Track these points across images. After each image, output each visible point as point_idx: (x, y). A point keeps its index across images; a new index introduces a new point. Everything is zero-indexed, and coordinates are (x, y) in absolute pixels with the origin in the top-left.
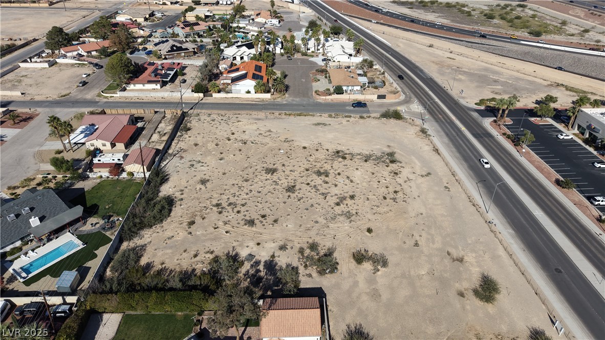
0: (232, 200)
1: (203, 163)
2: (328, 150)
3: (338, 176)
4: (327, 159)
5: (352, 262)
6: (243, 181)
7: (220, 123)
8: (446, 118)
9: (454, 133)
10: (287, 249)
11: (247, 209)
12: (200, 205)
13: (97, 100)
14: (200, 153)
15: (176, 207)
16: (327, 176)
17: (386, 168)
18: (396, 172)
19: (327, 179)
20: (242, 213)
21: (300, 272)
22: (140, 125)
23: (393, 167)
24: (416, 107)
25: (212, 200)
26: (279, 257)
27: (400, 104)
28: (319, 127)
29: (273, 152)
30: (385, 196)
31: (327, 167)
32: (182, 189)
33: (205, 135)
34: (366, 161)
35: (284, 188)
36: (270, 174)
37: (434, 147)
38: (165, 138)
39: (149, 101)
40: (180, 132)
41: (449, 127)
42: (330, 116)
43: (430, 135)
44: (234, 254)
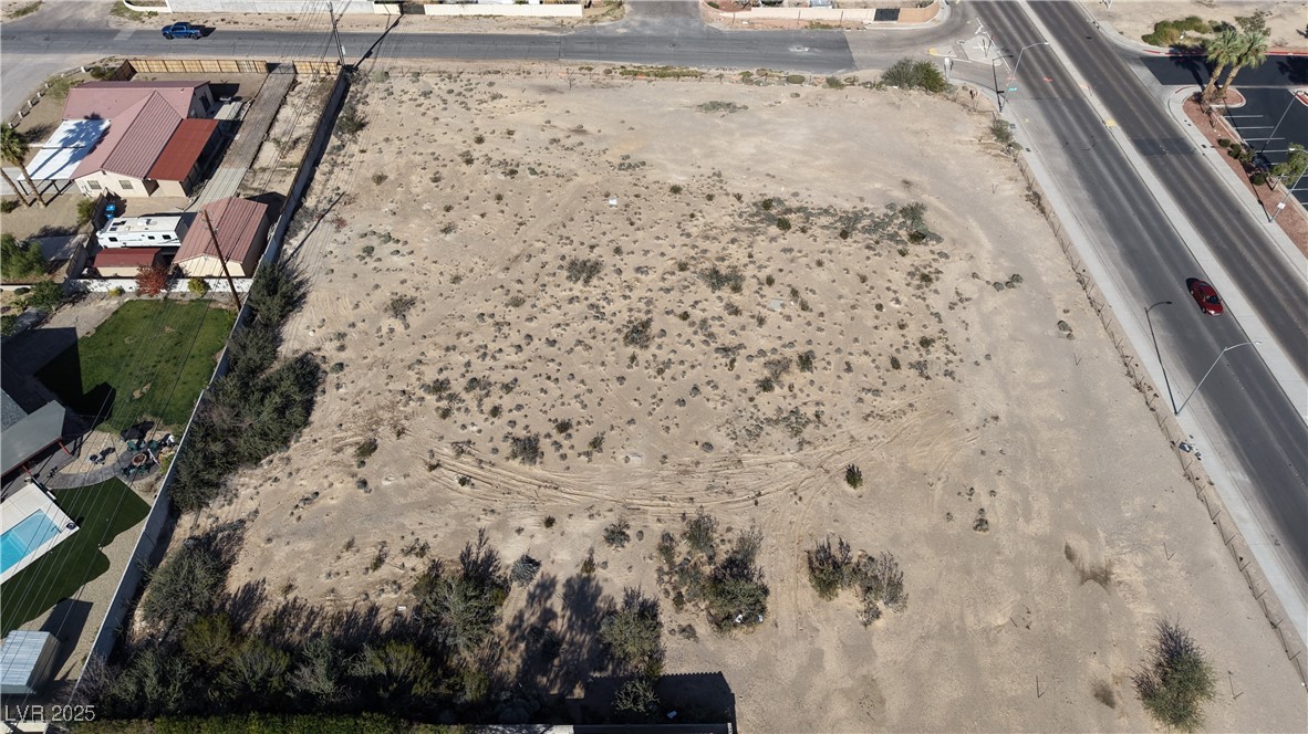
0: (479, 368)
1: (398, 241)
2: (739, 197)
3: (766, 290)
4: (737, 230)
5: (804, 586)
6: (507, 305)
7: (445, 102)
8: (1061, 84)
9: (1085, 139)
10: (627, 538)
11: (520, 400)
12: (390, 387)
13: (113, 26)
14: (392, 206)
15: (324, 392)
16: (737, 289)
17: (899, 258)
18: (926, 272)
19: (736, 298)
20: (506, 417)
21: (662, 618)
22: (226, 112)
23: (920, 253)
24: (981, 49)
25: (423, 368)
26: (605, 565)
27: (936, 36)
28: (716, 118)
29: (589, 205)
30: (896, 355)
31: (738, 255)
32: (342, 330)
33: (405, 142)
34: (844, 235)
35: (619, 331)
36: (580, 282)
37: (1029, 188)
38: (296, 156)
39: (253, 28)
40: (336, 135)
41: (1071, 118)
42: (746, 79)
43: (1017, 146)
44: (482, 555)
